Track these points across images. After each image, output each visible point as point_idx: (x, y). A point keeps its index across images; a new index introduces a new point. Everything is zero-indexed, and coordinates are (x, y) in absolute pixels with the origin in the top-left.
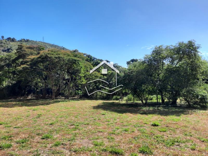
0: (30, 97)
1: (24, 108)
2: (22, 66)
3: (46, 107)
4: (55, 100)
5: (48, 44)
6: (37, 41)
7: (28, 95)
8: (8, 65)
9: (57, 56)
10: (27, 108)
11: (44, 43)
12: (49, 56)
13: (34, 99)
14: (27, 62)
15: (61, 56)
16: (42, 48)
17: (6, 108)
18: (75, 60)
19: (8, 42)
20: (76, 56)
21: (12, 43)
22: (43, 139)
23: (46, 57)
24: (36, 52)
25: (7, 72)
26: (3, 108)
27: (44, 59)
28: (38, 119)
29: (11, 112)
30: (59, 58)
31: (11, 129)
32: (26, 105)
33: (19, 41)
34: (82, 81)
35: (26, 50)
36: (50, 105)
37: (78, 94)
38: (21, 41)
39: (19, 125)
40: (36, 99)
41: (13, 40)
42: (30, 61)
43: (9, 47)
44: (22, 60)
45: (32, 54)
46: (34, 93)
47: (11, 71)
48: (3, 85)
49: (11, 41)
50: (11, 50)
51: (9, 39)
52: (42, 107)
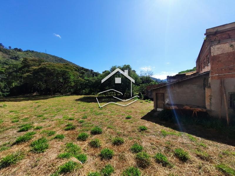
0: (35, 94)
1: (30, 101)
2: (27, 74)
3: (45, 101)
4: (53, 96)
5: (50, 55)
6: (41, 52)
7: (33, 93)
8: (16, 72)
9: (53, 68)
10: (31, 101)
11: (46, 54)
12: (47, 68)
13: (37, 96)
14: (30, 71)
15: (56, 68)
16: (43, 60)
17: (16, 102)
18: (66, 71)
19: (15, 52)
20: (67, 68)
21: (18, 53)
22: (38, 117)
23: (45, 68)
24: (38, 64)
25: (15, 77)
26: (14, 102)
27: (43, 70)
28: (38, 108)
29: (19, 105)
30: (54, 69)
31: (19, 114)
32: (31, 100)
33: (25, 51)
34: (72, 84)
35: (30, 62)
36: (48, 99)
37: (71, 91)
38: (27, 51)
39: (24, 112)
40: (39, 96)
41: (20, 50)
42: (33, 71)
43: (16, 56)
44: (27, 69)
45: (34, 65)
46: (38, 92)
47: (19, 76)
48: (12, 86)
49: (18, 51)
50: (19, 58)
51: (16, 49)
52: (42, 101)
